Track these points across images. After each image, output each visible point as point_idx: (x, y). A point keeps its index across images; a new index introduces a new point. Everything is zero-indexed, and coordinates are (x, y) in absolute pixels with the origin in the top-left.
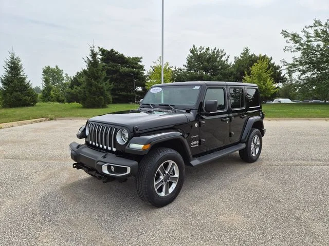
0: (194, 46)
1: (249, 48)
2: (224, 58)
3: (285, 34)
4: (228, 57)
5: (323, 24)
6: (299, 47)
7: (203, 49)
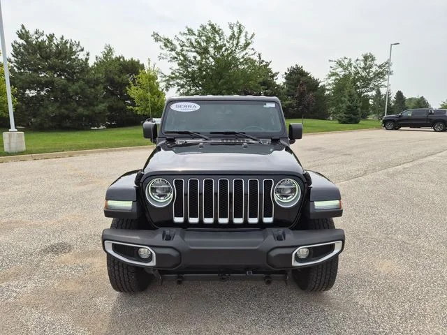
0: (23, 27)
1: (112, 47)
2: (82, 56)
3: (157, 38)
4: (88, 54)
5: (197, 33)
6: (176, 56)
7: (42, 34)
